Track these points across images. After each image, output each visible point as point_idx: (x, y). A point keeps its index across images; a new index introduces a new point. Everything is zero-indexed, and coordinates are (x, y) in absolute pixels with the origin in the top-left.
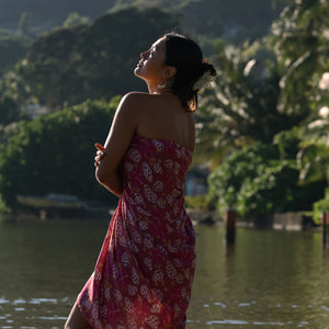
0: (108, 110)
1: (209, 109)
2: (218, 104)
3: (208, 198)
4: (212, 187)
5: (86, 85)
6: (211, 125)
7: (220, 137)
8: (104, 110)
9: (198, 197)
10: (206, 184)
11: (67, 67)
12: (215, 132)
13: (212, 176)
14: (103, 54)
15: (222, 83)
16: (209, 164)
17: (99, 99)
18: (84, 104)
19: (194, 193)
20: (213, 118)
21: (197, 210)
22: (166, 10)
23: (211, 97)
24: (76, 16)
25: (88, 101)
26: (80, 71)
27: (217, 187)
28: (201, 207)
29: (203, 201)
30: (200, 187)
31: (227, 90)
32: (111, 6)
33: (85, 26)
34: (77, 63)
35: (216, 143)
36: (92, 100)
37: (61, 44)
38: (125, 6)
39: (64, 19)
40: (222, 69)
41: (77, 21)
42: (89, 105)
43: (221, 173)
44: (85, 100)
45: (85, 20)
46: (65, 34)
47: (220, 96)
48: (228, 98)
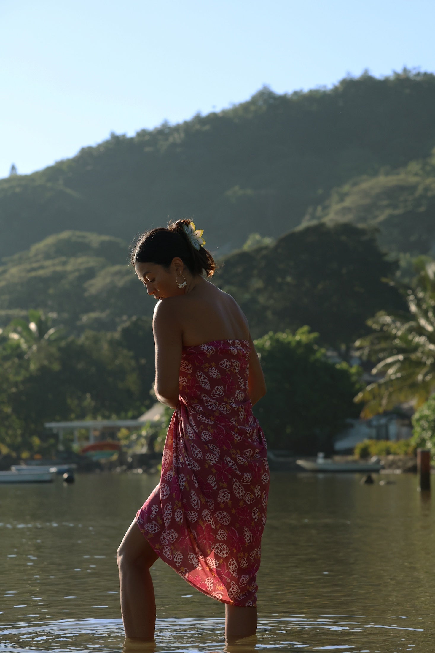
0: (293, 344)
1: (410, 337)
2: (421, 331)
3: (413, 442)
4: (418, 429)
5: (269, 314)
6: (413, 356)
7: (424, 370)
8: (289, 343)
9: (402, 442)
10: (411, 426)
11: (247, 296)
12: (419, 364)
13: (416, 416)
14: (289, 279)
15: (424, 306)
16: (414, 402)
17: (283, 331)
18: (266, 337)
19: (398, 437)
20: (416, 348)
21: (402, 457)
22: (360, 226)
23: (413, 324)
24: (257, 237)
25: (271, 333)
26: (262, 299)
27: (424, 429)
28: (406, 453)
29: (408, 445)
30: (405, 430)
31: (430, 314)
32: (299, 223)
33: (266, 248)
34: (259, 291)
35: (420, 377)
36: (275, 332)
37: (239, 270)
38: (314, 222)
39: (244, 240)
40: (424, 289)
41: (258, 242)
42: (271, 338)
43: (427, 412)
44: (266, 333)
45: (268, 241)
46: (244, 257)
47: (423, 322)
48: (431, 324)
